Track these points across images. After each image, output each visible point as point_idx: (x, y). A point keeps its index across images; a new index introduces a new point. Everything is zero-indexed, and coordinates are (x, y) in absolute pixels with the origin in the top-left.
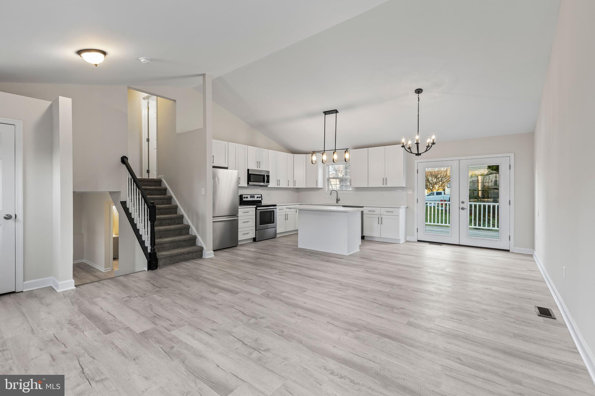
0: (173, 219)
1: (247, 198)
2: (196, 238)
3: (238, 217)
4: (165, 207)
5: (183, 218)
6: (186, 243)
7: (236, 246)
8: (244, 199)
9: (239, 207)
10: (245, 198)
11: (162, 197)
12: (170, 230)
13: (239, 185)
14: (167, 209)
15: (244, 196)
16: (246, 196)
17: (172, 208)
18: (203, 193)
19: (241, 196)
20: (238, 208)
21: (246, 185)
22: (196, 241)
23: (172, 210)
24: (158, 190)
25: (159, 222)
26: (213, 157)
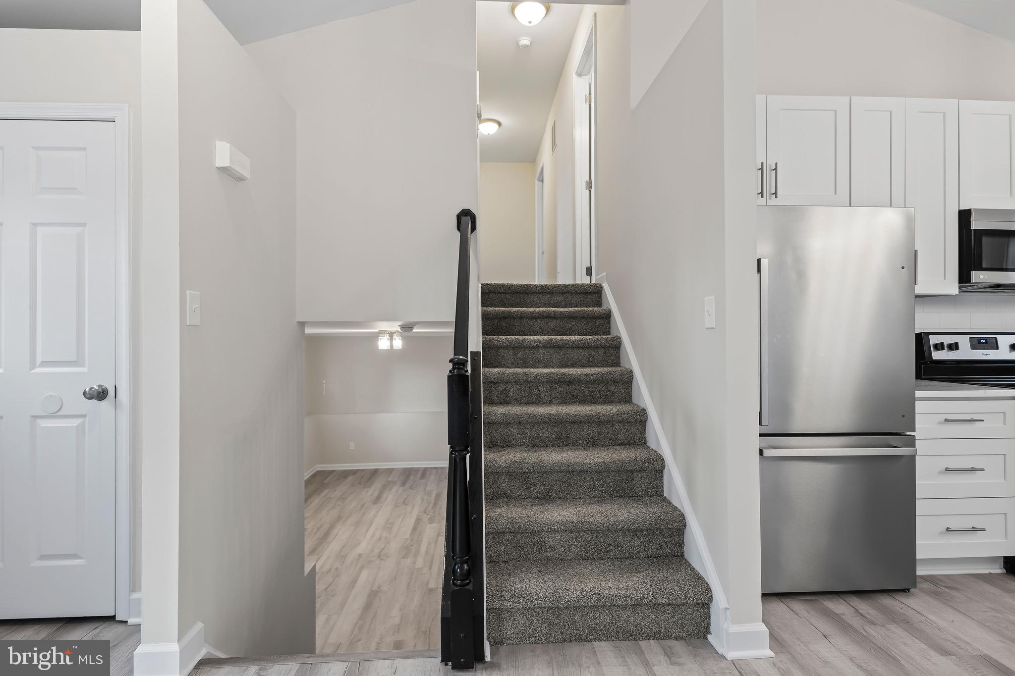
0: (608, 422)
1: (954, 347)
2: (685, 526)
3: (911, 442)
4: (587, 375)
5: (645, 422)
6: (636, 542)
7: (905, 591)
8: (937, 355)
9: (919, 394)
10: (939, 347)
11: (586, 341)
12: (583, 471)
13: (919, 290)
14: (594, 382)
15: (934, 340)
16: (947, 340)
17: (615, 382)
18: (710, 321)
19: (921, 339)
20: (913, 399)
21: (952, 287)
22: (685, 536)
23: (612, 388)
24: (584, 318)
25: (555, 429)
26: (776, 169)
